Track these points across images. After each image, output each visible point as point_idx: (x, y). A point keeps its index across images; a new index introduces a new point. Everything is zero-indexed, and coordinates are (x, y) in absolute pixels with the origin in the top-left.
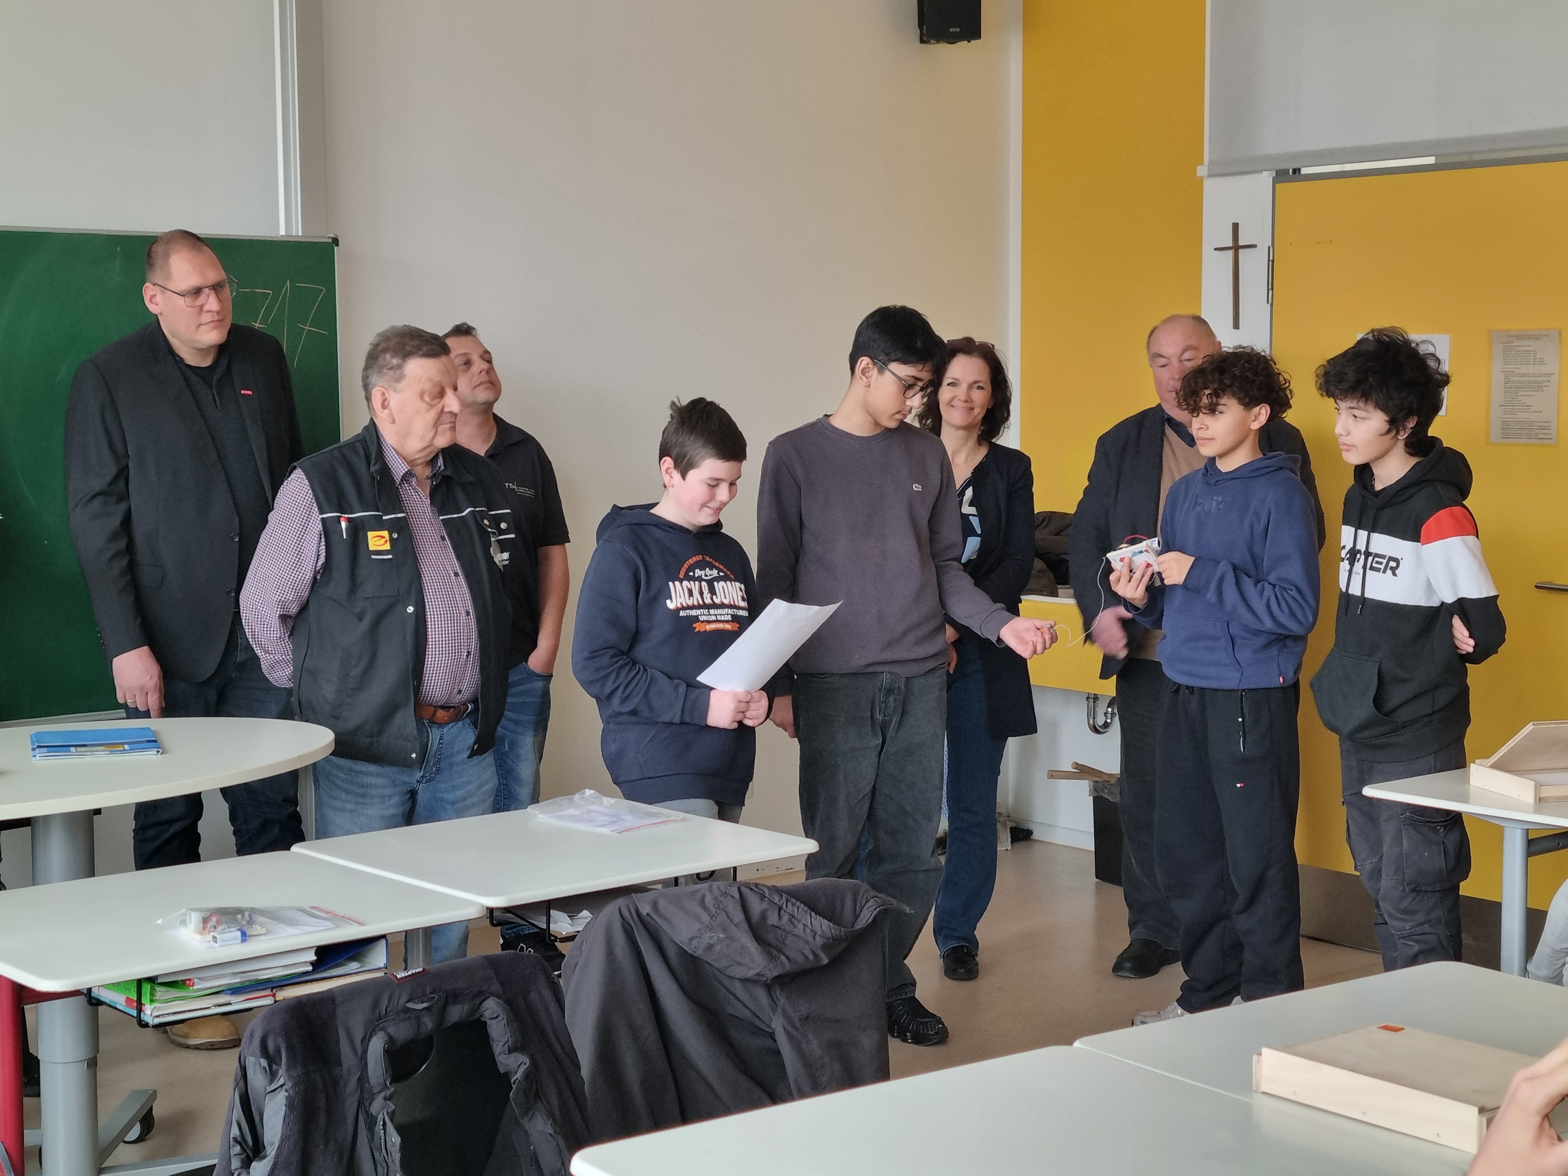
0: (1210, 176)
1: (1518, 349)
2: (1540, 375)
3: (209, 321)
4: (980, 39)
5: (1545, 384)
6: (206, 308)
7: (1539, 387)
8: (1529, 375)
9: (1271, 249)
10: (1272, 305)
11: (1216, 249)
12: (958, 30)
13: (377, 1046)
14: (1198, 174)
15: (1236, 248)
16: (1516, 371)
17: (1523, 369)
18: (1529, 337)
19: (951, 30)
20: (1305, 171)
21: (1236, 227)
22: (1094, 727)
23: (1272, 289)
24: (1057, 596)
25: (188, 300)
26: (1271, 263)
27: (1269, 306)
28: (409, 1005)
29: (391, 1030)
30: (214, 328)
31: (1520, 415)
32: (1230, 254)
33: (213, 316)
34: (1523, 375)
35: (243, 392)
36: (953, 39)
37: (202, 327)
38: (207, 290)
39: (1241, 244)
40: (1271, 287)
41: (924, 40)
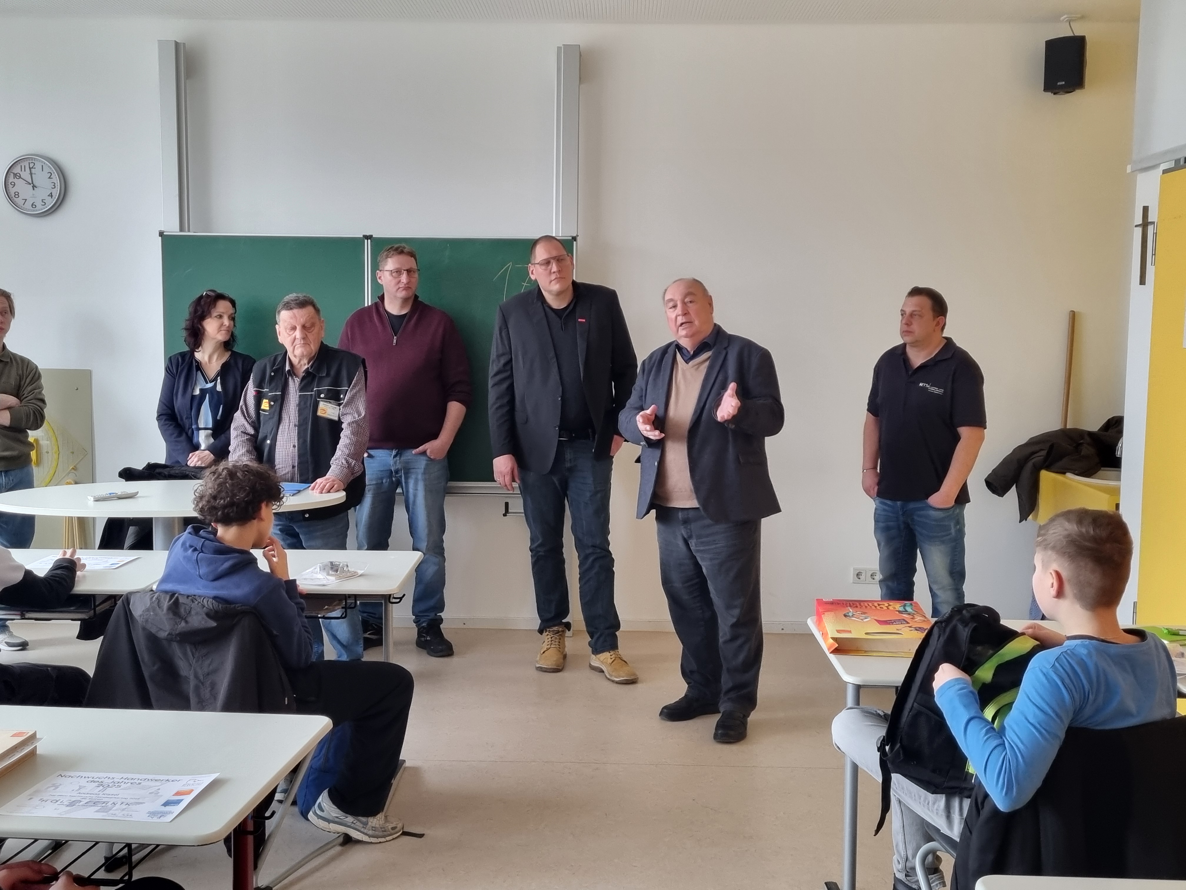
3: (554, 278)
4: (1083, 88)
6: (552, 271)
11: (1135, 226)
12: (1064, 83)
14: (1128, 171)
15: (1145, 225)
19: (1059, 84)
21: (1145, 209)
23: (1155, 255)
25: (543, 267)
26: (1155, 235)
27: (1154, 266)
30: (558, 282)
32: (1140, 229)
33: (557, 275)
35: (579, 320)
36: (1063, 91)
37: (552, 282)
38: (552, 261)
39: (1149, 221)
40: (1154, 253)
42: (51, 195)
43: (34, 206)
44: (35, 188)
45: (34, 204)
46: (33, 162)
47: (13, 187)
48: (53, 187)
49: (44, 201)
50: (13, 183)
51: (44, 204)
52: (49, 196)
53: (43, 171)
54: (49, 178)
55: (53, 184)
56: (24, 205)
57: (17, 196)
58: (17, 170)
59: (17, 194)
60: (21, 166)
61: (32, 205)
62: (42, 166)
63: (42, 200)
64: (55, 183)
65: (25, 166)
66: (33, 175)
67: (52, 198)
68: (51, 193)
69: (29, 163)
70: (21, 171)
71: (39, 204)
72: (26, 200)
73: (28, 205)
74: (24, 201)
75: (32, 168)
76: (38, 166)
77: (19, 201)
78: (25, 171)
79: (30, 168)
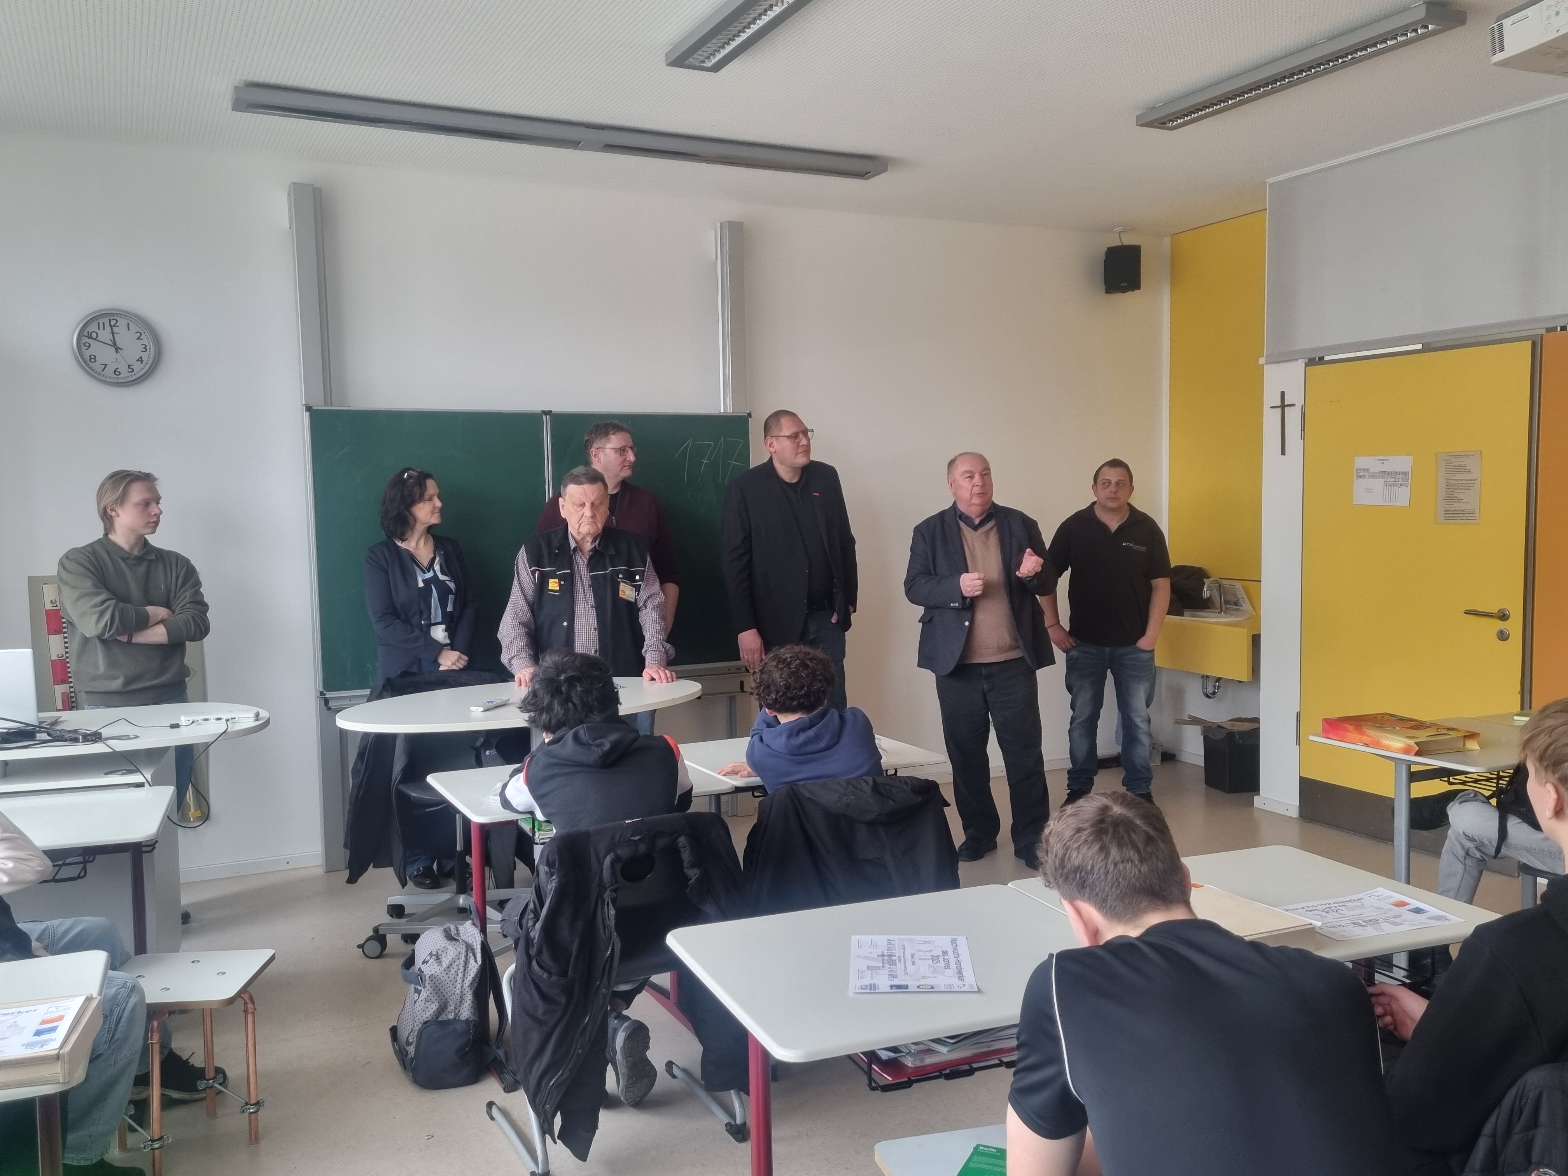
0: (1266, 363)
1: (1454, 464)
2: (1468, 480)
3: (801, 451)
4: (1140, 289)
5: (1471, 485)
7: (1468, 488)
8: (1462, 480)
9: (1303, 407)
10: (1304, 439)
11: (1271, 407)
12: (1126, 284)
13: (608, 861)
14: (1260, 363)
15: (1283, 406)
16: (1454, 478)
17: (1458, 476)
18: (1461, 456)
19: (1122, 284)
20: (1327, 358)
21: (1283, 394)
22: (1207, 694)
23: (1304, 430)
24: (1183, 616)
25: (791, 440)
26: (1303, 415)
27: (1302, 440)
28: (633, 838)
29: (619, 852)
30: (804, 456)
31: (1456, 505)
32: (1279, 410)
34: (1457, 480)
35: (814, 494)
36: (1124, 290)
38: (801, 434)
39: (1286, 403)
40: (1303, 429)
41: (1107, 292)
42: (141, 360)
43: (117, 373)
44: (119, 350)
45: (117, 370)
46: (116, 318)
47: (87, 349)
48: (144, 350)
49: (131, 367)
50: (87, 344)
51: (131, 370)
52: (138, 360)
53: (129, 330)
54: (138, 339)
55: (144, 346)
56: (103, 371)
57: (92, 360)
58: (93, 328)
59: (93, 358)
60: (99, 323)
61: (115, 371)
62: (128, 324)
63: (129, 366)
64: (146, 346)
65: (104, 323)
66: (115, 335)
67: (142, 363)
68: (141, 357)
69: (110, 320)
70: (99, 329)
71: (124, 370)
72: (106, 365)
73: (109, 371)
74: (104, 366)
75: (114, 326)
76: (123, 323)
77: (97, 366)
78: (104, 329)
79: (111, 326)
